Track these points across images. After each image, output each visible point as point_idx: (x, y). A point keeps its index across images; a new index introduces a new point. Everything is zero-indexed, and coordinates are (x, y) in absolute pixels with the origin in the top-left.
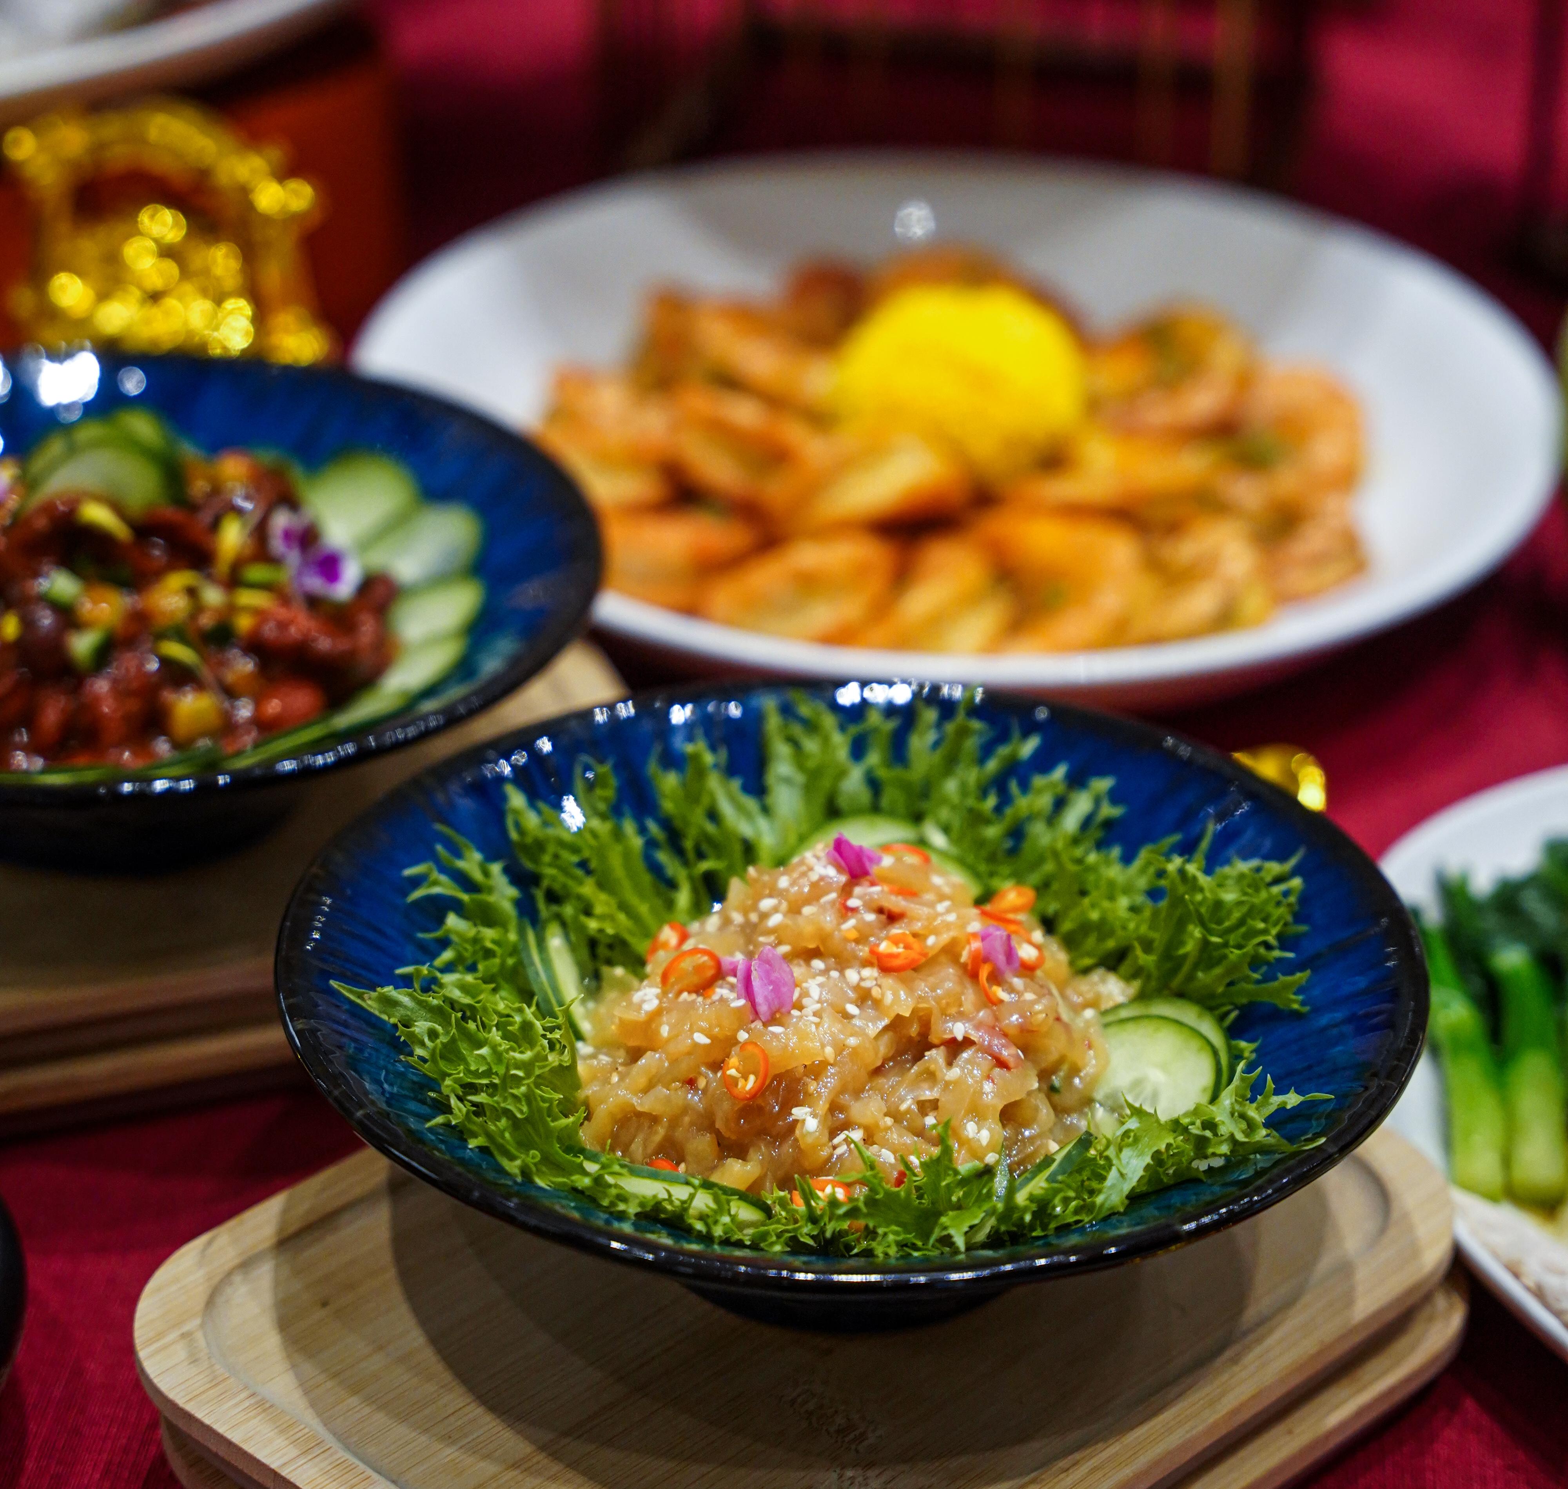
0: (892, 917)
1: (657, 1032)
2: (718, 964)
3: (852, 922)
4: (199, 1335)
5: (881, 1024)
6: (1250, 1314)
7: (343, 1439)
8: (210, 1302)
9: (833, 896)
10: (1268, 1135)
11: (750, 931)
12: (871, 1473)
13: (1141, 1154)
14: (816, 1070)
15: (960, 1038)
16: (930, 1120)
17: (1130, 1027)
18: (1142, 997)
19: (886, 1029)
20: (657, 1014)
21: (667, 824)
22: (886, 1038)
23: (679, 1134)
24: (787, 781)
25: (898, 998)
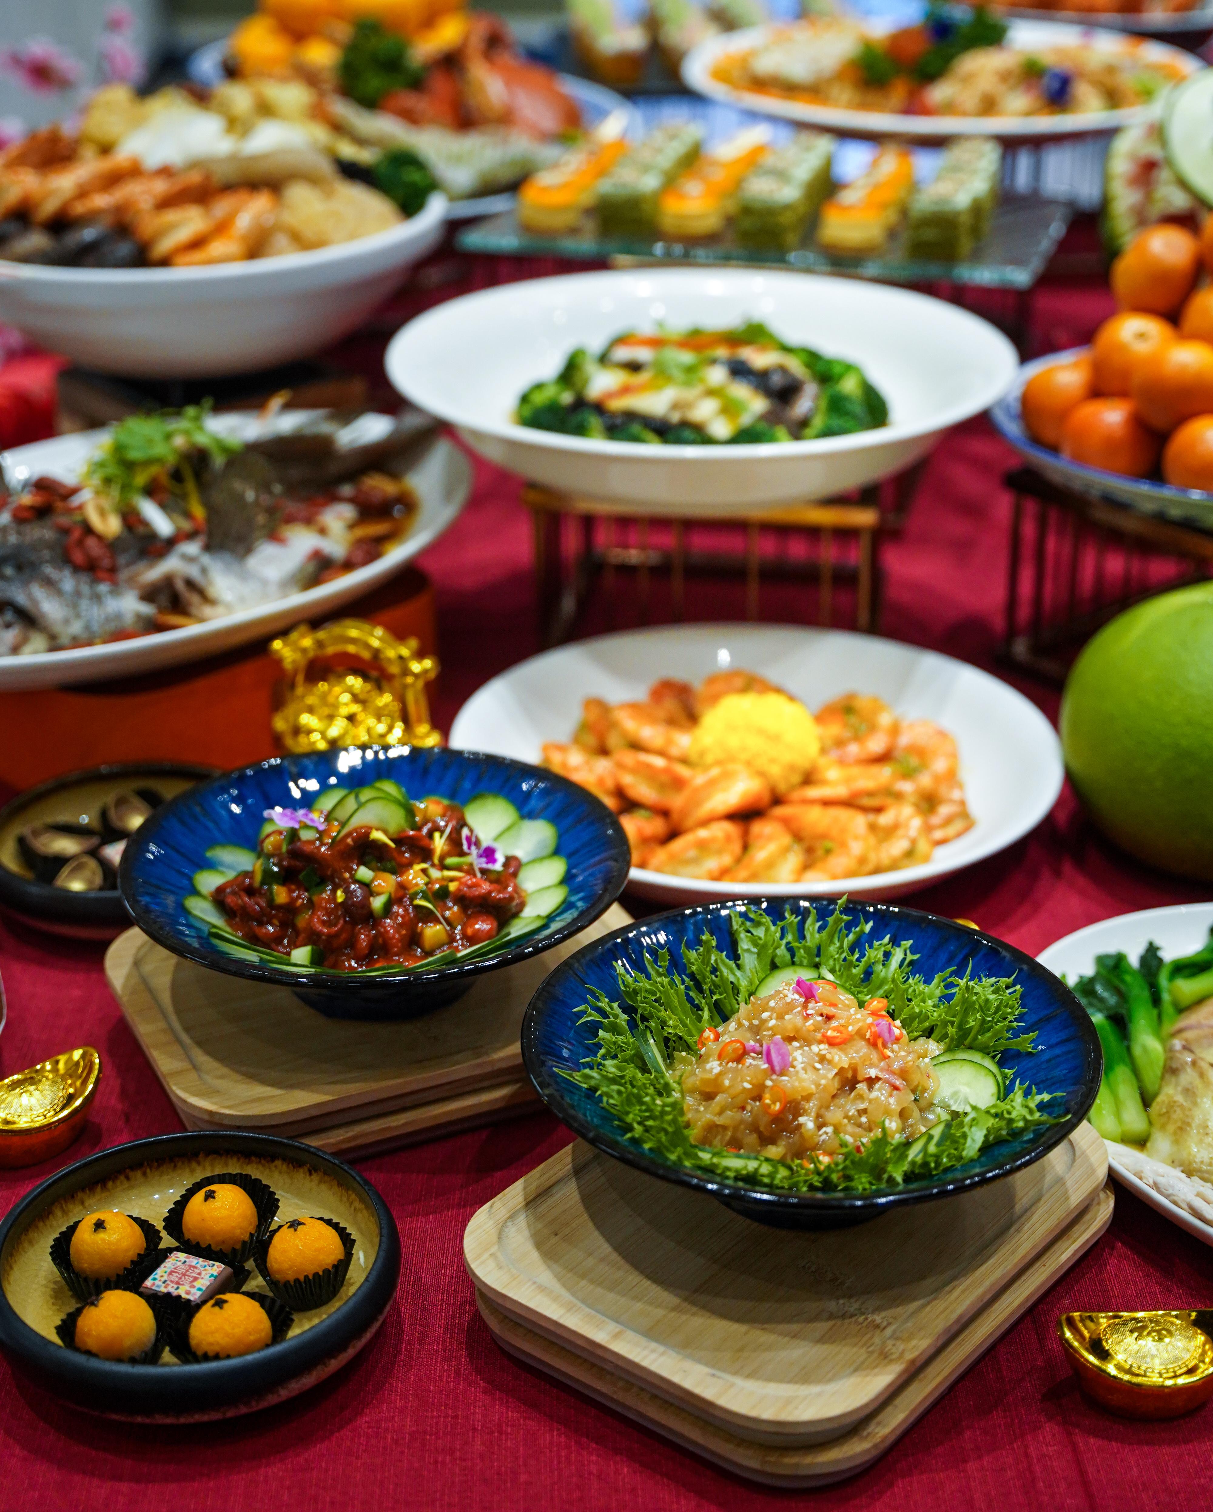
0: (829, 1018)
1: (723, 1083)
2: (744, 1047)
3: (811, 1022)
4: (499, 1254)
5: (834, 1073)
6: (1018, 1208)
7: (583, 1301)
8: (500, 1238)
9: (799, 1009)
10: (1040, 1116)
11: (756, 1030)
12: (852, 1300)
13: (981, 1130)
14: (808, 1098)
15: (874, 1077)
16: (864, 1119)
17: (947, 1065)
18: (949, 1050)
19: (836, 1074)
20: (720, 1074)
21: (692, 976)
22: (837, 1079)
23: (739, 1135)
24: (748, 951)
25: (841, 1059)
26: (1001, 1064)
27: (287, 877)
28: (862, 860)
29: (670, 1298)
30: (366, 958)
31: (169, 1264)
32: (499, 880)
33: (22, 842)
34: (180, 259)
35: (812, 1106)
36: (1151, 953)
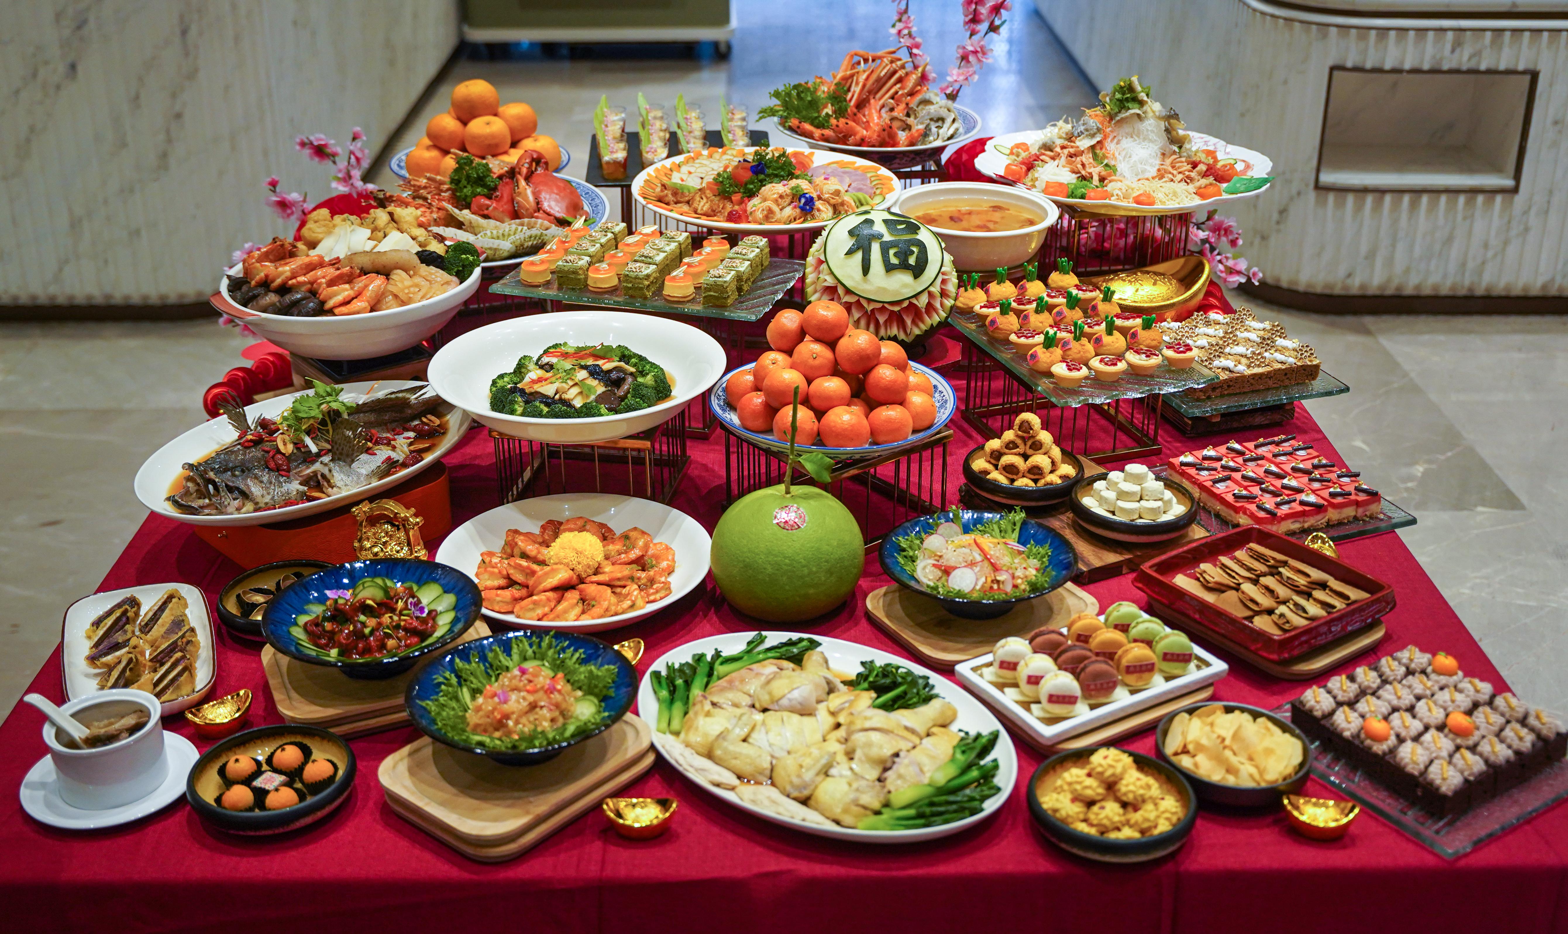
0: (531, 681)
1: (484, 707)
2: (496, 692)
3: (522, 683)
4: (391, 773)
5: (527, 703)
8: (394, 766)
9: (519, 677)
11: (503, 685)
13: (576, 725)
15: (543, 705)
16: (535, 722)
17: (581, 701)
18: (584, 695)
20: (484, 703)
21: (490, 664)
22: (528, 706)
23: (485, 727)
25: (531, 698)
26: (601, 701)
27: (332, 619)
28: (607, 610)
29: (454, 790)
30: (362, 654)
31: (264, 776)
32: (424, 621)
33: (238, 596)
34: (336, 311)
35: (514, 716)
36: (718, 654)
